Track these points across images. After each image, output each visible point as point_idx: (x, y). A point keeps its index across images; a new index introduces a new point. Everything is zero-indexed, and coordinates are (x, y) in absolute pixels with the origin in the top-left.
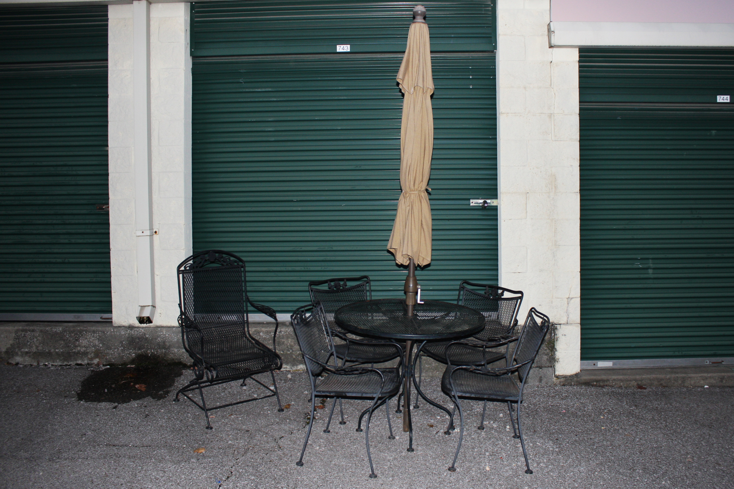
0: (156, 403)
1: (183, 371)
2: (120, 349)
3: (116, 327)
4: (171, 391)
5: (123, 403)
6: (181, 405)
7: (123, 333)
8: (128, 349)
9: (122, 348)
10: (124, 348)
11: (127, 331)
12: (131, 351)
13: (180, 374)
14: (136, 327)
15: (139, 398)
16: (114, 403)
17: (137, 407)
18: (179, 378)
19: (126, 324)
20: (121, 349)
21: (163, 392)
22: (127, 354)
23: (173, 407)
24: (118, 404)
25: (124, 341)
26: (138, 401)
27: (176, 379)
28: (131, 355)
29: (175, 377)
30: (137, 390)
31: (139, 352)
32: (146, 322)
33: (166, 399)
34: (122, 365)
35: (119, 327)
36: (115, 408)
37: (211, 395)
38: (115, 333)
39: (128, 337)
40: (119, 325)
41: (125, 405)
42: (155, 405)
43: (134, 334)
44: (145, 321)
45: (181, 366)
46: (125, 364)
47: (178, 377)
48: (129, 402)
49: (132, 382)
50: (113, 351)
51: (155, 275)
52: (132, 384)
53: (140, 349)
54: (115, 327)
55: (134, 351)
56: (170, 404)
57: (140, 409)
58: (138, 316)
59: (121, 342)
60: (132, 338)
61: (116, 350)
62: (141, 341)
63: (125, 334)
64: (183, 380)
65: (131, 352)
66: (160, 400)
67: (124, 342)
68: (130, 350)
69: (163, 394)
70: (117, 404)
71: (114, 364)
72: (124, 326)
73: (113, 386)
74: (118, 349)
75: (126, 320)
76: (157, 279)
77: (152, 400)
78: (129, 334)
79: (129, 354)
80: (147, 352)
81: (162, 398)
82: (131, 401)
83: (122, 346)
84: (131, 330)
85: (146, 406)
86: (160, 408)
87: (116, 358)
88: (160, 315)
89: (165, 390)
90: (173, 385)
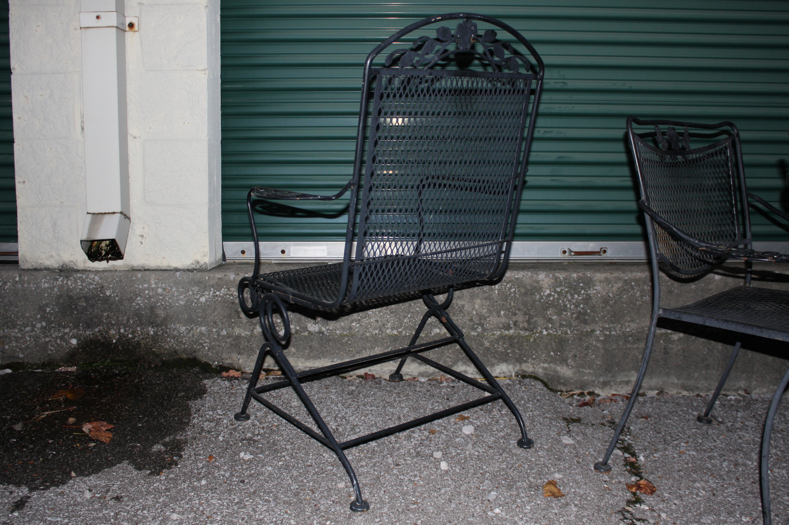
0: (150, 484)
1: (205, 381)
2: (39, 325)
3: (28, 270)
4: (186, 442)
5: (47, 488)
6: (230, 491)
7: (46, 285)
8: (60, 325)
9: (44, 324)
10: (49, 322)
11: (57, 280)
12: (67, 330)
13: (201, 392)
14: (78, 271)
15: (97, 469)
16: (18, 485)
17: (91, 502)
18: (199, 402)
19: (53, 263)
20: (42, 327)
21: (164, 445)
22: (57, 337)
23: (207, 500)
24: (31, 490)
25: (47, 305)
26: (92, 480)
27: (191, 403)
28: (67, 342)
29: (189, 399)
30: (86, 438)
31: (88, 333)
32: (107, 254)
33: (176, 470)
34: (43, 366)
35: (36, 270)
36: (19, 505)
37: (307, 454)
38: (26, 285)
39: (60, 297)
40: (37, 266)
41: (50, 494)
42: (148, 493)
43: (75, 288)
44: (104, 253)
45: (197, 369)
46: (51, 364)
47: (196, 399)
48: (64, 483)
49: (70, 414)
50: (20, 330)
51: (130, 138)
52: (72, 420)
53: (88, 326)
54: (23, 270)
55: (75, 331)
56: (194, 489)
57: (101, 510)
58: (84, 238)
59: (42, 309)
60: (70, 297)
61: (28, 329)
62: (93, 306)
63: (52, 289)
64: (214, 409)
65: (66, 334)
66: (158, 474)
67: (48, 310)
68: (64, 327)
69: (166, 452)
70: (24, 491)
71: (23, 363)
72: (47, 269)
73: (18, 427)
74: (34, 326)
75: (54, 253)
76: (133, 146)
77: (135, 473)
78: (61, 287)
79: (62, 338)
80: (107, 333)
81: (164, 467)
82: (71, 478)
83: (43, 318)
84: (67, 277)
85: (118, 499)
86: (165, 505)
87: (27, 347)
88: (140, 239)
89: (167, 439)
90: (187, 424)
